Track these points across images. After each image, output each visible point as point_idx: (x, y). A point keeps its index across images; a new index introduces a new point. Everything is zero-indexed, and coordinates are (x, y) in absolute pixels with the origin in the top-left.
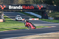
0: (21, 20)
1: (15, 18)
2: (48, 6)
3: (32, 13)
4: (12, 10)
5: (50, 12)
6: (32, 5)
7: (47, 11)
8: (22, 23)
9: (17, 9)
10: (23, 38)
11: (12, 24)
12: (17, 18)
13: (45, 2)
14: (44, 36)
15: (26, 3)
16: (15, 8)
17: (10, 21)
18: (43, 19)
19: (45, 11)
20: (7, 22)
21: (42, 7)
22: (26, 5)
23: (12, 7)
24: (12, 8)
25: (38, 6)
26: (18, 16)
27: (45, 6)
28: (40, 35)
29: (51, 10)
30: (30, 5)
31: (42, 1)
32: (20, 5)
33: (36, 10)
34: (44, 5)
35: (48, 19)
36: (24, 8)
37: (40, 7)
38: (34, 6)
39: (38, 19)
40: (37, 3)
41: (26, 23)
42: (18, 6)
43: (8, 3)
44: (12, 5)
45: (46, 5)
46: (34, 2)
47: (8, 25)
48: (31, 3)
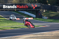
0: (15, 20)
1: (9, 17)
2: (42, 6)
3: (26, 13)
4: (6, 10)
5: (44, 11)
6: (26, 4)
7: (41, 10)
8: (16, 22)
9: (11, 9)
10: (17, 37)
11: (6, 24)
12: (11, 18)
13: (39, 2)
14: (38, 36)
15: (20, 2)
16: (9, 7)
17: (4, 21)
18: (37, 18)
19: (39, 10)
20: (1, 21)
21: (36, 6)
22: (20, 5)
23: (6, 6)
24: (6, 8)
25: (32, 5)
26: (12, 15)
27: (39, 6)
28: (34, 35)
29: (45, 10)
30: (24, 5)
31: (36, 1)
32: (14, 4)
33: (30, 10)
34: (38, 4)
35: (42, 18)
36: (18, 7)
37: (34, 6)
38: (28, 5)
39: (32, 18)
40: (31, 3)
41: (25, 22)
42: (12, 5)
43: (2, 2)
44: (6, 5)
45: (40, 4)
46: (28, 1)
47: (2, 25)
48: (25, 3)
